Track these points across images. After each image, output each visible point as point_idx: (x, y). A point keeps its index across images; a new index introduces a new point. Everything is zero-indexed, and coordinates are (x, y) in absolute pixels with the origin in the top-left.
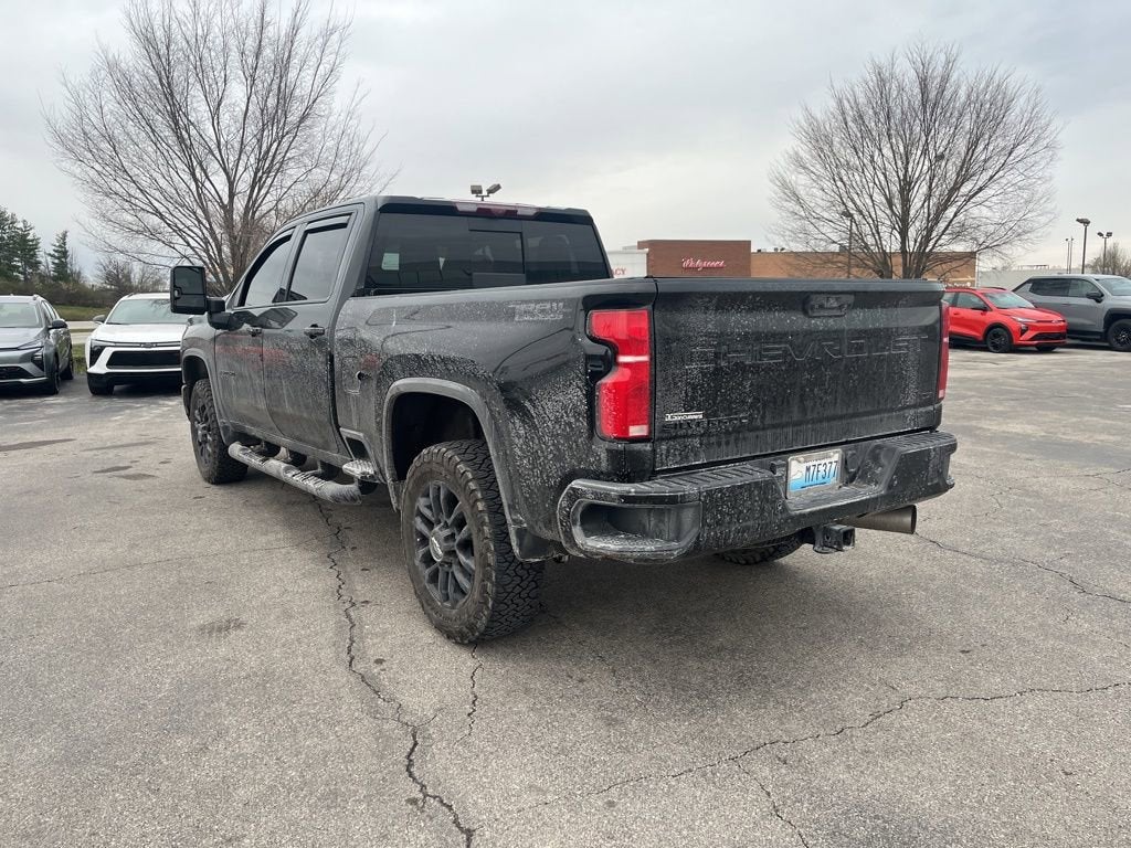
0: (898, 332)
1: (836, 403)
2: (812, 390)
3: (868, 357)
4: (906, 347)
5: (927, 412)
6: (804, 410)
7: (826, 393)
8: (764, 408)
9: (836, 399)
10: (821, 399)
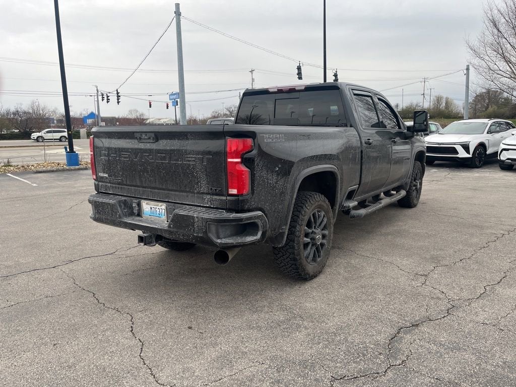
0: (186, 152)
1: (156, 182)
2: (143, 174)
3: (168, 163)
4: (194, 161)
5: (221, 200)
6: (141, 181)
7: (150, 176)
8: (126, 177)
9: (155, 180)
10: (148, 178)
